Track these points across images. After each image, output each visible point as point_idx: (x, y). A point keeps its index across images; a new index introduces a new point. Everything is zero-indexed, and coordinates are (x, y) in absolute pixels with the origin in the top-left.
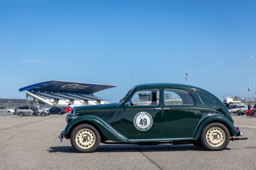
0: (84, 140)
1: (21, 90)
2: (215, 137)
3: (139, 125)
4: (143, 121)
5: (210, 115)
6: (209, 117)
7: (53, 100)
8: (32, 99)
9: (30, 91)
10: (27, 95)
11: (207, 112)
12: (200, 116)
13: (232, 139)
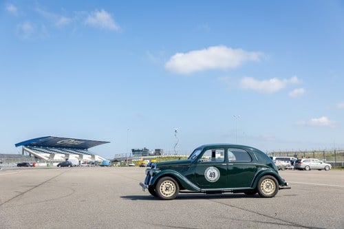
0: (167, 189)
1: (17, 145)
2: (268, 187)
3: (209, 178)
4: (212, 174)
5: (263, 169)
6: (263, 171)
7: (48, 155)
8: (28, 154)
9: (26, 146)
10: (23, 150)
11: (262, 167)
12: (256, 170)
13: (280, 189)
